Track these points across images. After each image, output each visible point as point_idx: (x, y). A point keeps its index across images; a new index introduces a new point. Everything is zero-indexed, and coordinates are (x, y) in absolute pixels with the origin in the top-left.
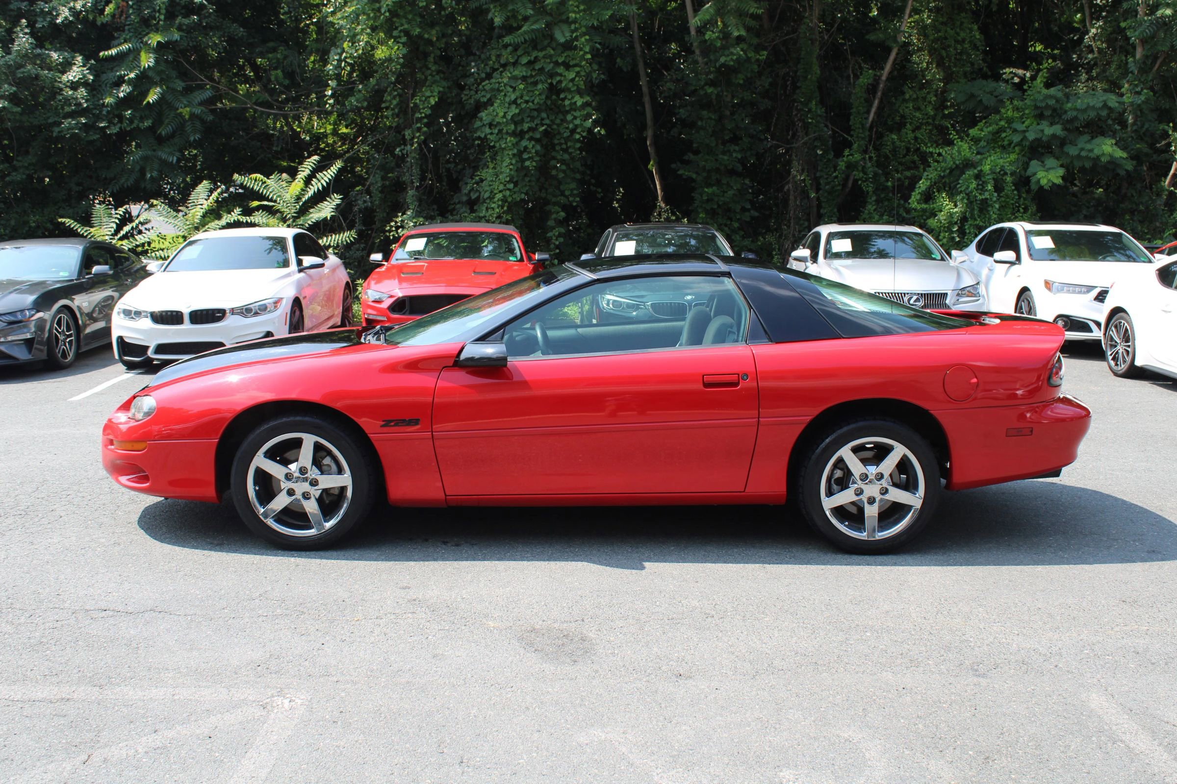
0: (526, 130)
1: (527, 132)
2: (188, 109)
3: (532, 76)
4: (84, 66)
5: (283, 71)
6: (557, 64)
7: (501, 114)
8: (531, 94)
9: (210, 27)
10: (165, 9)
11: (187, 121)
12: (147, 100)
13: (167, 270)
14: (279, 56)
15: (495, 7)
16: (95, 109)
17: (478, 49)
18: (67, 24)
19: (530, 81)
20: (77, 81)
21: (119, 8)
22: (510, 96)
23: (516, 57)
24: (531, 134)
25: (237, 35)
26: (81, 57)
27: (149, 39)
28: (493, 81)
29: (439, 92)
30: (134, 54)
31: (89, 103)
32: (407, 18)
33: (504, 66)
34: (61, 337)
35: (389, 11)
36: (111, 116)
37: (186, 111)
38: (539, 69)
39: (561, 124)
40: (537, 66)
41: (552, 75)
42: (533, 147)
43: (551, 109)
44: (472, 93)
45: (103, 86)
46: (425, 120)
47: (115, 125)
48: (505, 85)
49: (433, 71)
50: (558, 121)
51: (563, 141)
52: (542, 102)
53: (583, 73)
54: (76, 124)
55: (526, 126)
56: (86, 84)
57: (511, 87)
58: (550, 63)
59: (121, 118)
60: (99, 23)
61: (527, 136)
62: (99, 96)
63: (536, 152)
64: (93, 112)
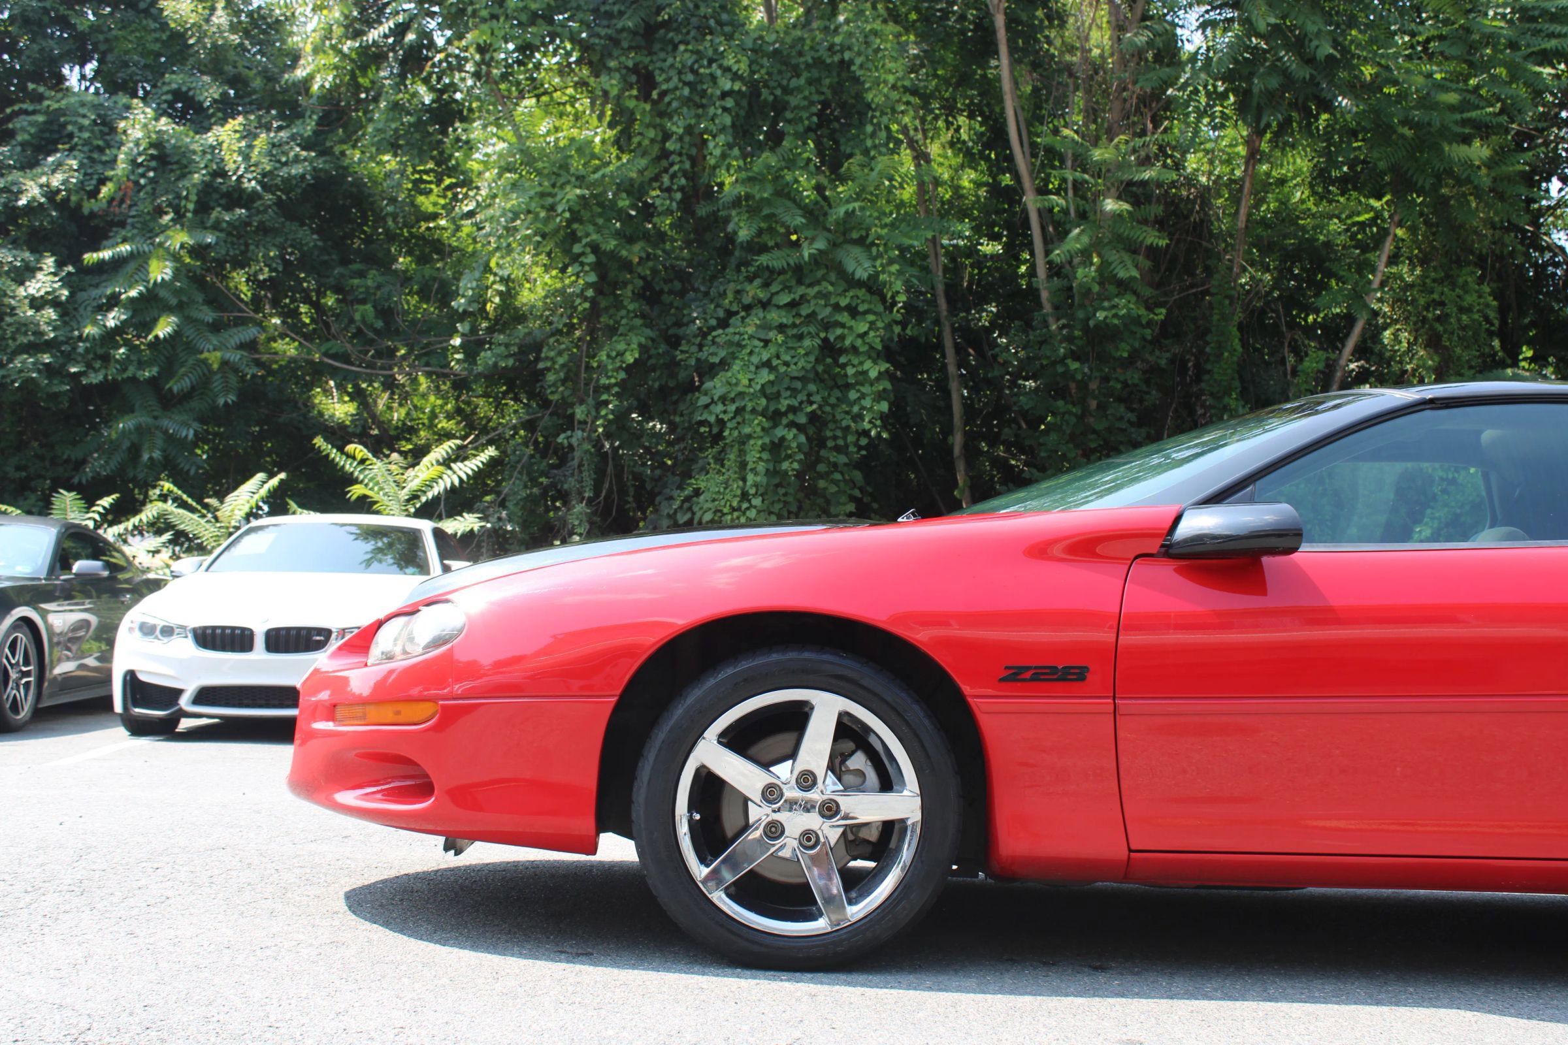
0: (783, 409)
1: (785, 414)
2: (218, 354)
3: (794, 325)
4: (55, 274)
5: (374, 307)
6: (837, 307)
7: (745, 382)
8: (792, 352)
9: (264, 230)
10: (197, 195)
11: (215, 373)
12: (154, 334)
13: (212, 569)
14: (370, 283)
15: (739, 214)
16: (66, 343)
17: (703, 283)
18: (32, 209)
19: (791, 332)
20: (42, 297)
21: (120, 189)
22: (759, 354)
23: (769, 295)
24: (791, 417)
25: (307, 244)
26: (52, 259)
27: (168, 238)
28: (730, 330)
29: (640, 345)
30: (139, 260)
31: (58, 333)
32: (595, 224)
33: (748, 308)
34: (13, 675)
35: (570, 210)
36: (91, 356)
37: (214, 358)
38: (808, 316)
39: (838, 406)
40: (805, 310)
41: (827, 326)
42: (795, 437)
43: (822, 381)
44: (694, 349)
45: (81, 310)
46: (616, 389)
47: (96, 371)
48: (751, 337)
49: (628, 311)
50: (833, 400)
51: (839, 433)
52: (809, 366)
53: (880, 324)
54: (34, 364)
55: (784, 404)
56: (56, 303)
57: (760, 340)
58: (826, 306)
59: (106, 359)
60: (86, 211)
61: (785, 421)
62: (74, 324)
63: (799, 446)
64: (62, 347)
